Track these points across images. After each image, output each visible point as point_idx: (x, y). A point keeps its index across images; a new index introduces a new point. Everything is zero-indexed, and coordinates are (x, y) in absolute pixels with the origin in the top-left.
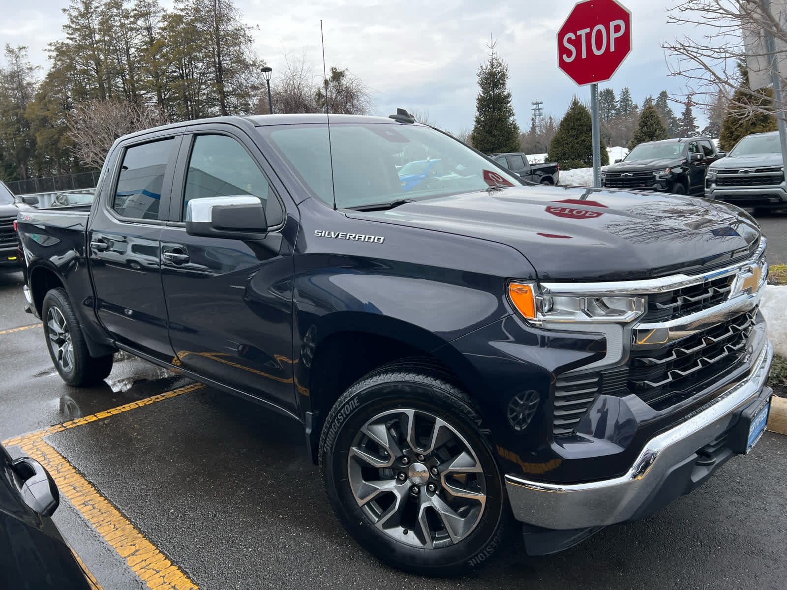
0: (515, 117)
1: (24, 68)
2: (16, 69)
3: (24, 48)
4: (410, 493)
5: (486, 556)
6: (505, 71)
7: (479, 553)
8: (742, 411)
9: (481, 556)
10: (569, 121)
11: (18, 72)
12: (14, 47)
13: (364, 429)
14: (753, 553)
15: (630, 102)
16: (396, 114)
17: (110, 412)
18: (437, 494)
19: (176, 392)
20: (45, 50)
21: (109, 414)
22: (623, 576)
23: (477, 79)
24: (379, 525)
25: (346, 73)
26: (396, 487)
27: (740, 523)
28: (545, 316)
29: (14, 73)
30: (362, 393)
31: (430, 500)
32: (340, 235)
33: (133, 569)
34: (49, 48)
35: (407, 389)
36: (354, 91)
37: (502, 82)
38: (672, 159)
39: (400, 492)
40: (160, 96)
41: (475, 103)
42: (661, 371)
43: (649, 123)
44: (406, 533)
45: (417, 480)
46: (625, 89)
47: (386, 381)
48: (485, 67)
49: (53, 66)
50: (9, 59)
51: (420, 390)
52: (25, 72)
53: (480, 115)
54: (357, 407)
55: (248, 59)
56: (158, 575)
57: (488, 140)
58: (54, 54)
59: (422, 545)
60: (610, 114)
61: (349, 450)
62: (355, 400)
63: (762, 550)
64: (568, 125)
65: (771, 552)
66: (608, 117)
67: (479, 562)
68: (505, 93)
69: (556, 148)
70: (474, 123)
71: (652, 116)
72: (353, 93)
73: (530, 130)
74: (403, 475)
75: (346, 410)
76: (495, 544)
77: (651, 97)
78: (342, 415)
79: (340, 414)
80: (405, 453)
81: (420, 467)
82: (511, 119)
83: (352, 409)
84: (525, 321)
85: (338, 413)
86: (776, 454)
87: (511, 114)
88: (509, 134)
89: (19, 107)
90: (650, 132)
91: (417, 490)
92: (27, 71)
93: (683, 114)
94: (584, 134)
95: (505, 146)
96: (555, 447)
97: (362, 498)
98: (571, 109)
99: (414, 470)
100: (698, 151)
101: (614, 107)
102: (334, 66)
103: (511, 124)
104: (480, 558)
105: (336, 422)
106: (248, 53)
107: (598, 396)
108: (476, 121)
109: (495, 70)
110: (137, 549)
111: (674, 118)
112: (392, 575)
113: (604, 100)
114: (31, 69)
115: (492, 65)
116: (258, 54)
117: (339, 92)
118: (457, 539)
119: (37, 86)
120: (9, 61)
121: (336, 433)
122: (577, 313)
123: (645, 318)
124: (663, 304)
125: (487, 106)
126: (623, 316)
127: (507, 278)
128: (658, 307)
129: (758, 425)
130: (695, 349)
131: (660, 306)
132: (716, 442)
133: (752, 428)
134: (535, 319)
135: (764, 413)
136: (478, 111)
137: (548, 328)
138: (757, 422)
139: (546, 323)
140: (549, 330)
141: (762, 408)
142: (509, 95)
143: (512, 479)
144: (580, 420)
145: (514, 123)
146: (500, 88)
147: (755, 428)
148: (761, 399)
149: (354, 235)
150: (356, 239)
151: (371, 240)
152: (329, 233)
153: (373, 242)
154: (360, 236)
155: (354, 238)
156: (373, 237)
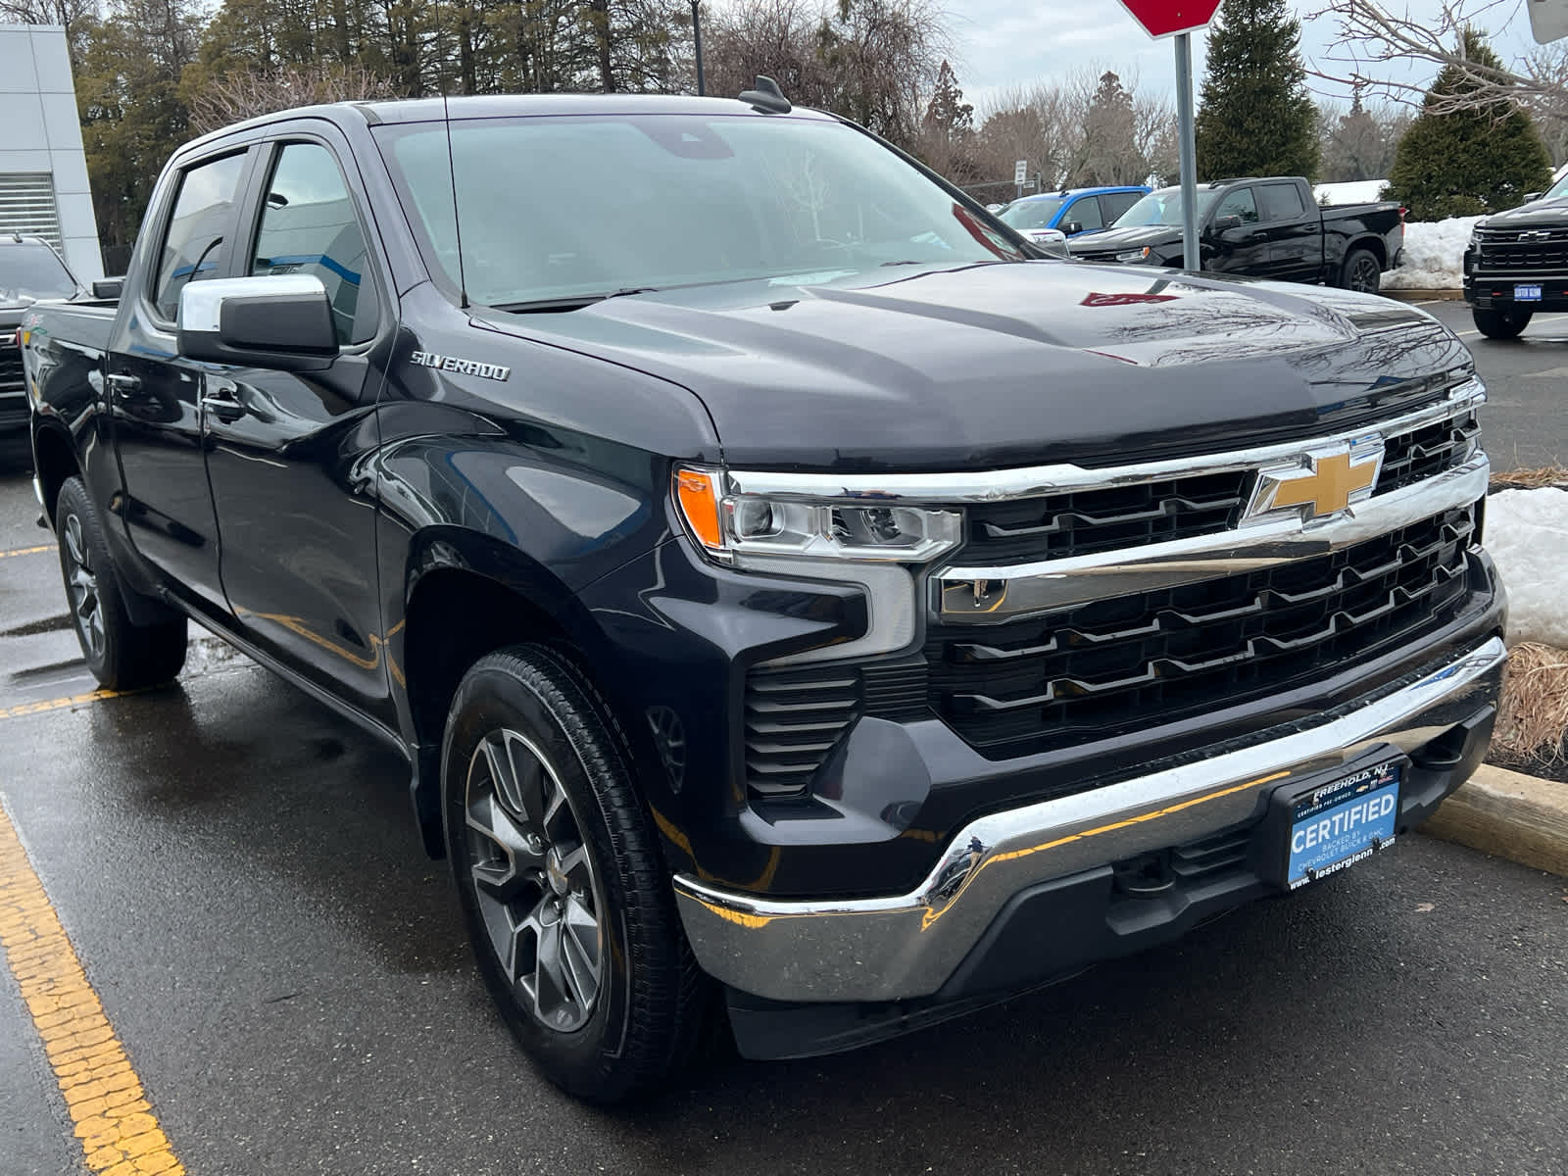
0: (1306, 83)
28: (740, 542)
32: (446, 362)
36: (912, 23)
40: (466, 45)
53: (1215, 79)
57: (1230, 144)
68: (1284, 22)
69: (1408, 164)
72: (911, 29)
82: (1297, 88)
84: (702, 552)
87: (1297, 75)
88: (1287, 127)
89: (166, 76)
95: (1276, 159)
96: (751, 820)
103: (1295, 102)
107: (857, 720)
108: (1205, 95)
117: (875, 26)
119: (205, 26)
122: (809, 538)
123: (966, 556)
124: (1005, 527)
125: (1235, 56)
126: (912, 549)
127: (673, 459)
128: (991, 534)
129: (1345, 830)
130: (1119, 635)
131: (996, 531)
132: (1199, 853)
133: (1316, 831)
134: (722, 547)
135: (1379, 805)
136: (1211, 69)
137: (744, 566)
138: (1342, 820)
139: (739, 558)
140: (744, 572)
141: (1361, 790)
142: (1293, 27)
143: (683, 885)
144: (818, 767)
145: (1303, 99)
146: (1271, 9)
147: (1331, 832)
148: (1355, 768)
149: (466, 362)
150: (469, 371)
151: (490, 374)
152: (432, 357)
153: (492, 378)
154: (475, 366)
155: (465, 370)
156: (492, 367)
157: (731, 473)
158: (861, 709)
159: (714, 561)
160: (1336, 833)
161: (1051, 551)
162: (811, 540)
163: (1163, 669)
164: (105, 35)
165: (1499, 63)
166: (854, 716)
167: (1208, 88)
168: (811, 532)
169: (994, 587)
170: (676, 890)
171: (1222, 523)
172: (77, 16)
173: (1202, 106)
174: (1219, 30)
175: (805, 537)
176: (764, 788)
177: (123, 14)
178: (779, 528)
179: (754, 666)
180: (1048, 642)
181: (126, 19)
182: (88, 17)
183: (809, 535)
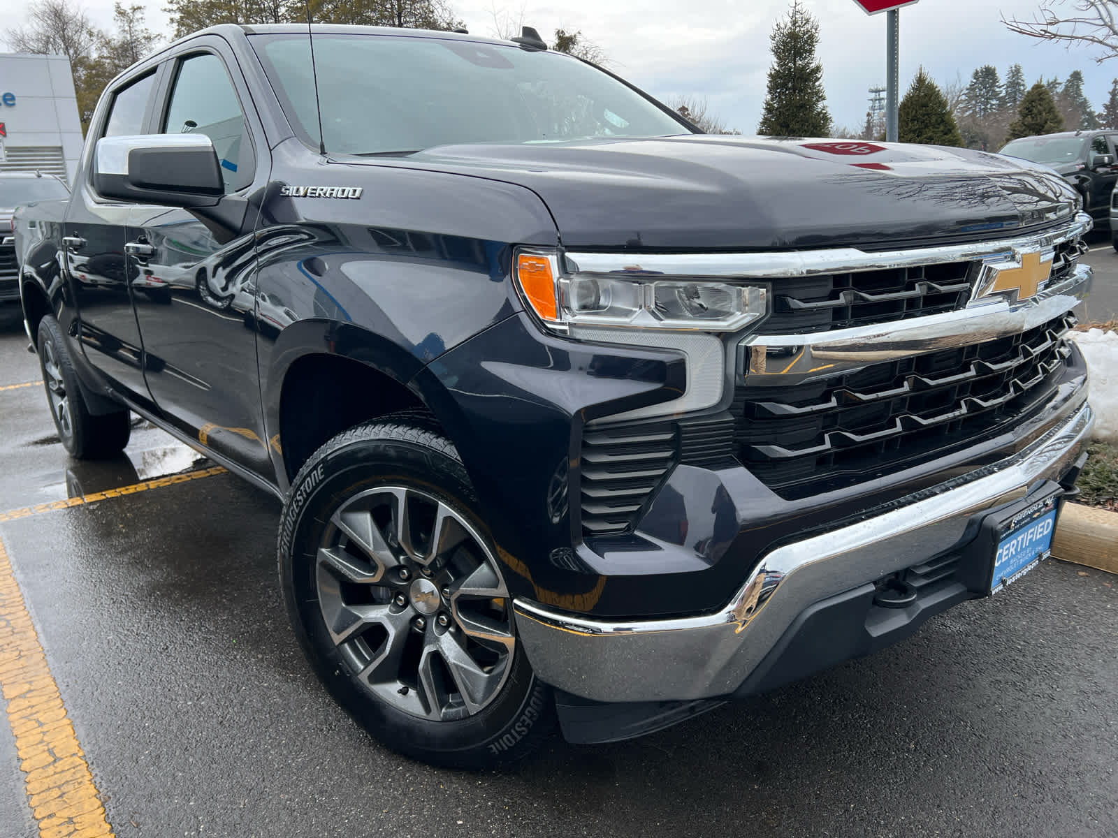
0: (825, 103)
1: (140, 36)
2: (129, 38)
3: (139, 8)
4: (411, 629)
5: (515, 738)
6: (813, 30)
7: (504, 734)
8: (986, 516)
9: (507, 738)
10: (909, 108)
11: (132, 43)
12: (126, 7)
13: (336, 518)
14: (1003, 770)
15: (1022, 88)
16: (521, 36)
17: (105, 495)
18: (450, 632)
19: (209, 472)
20: (165, 10)
21: (103, 497)
22: (758, 790)
23: (771, 44)
24: (364, 678)
25: (579, 38)
26: (388, 616)
27: (998, 718)
28: (575, 316)
29: (128, 44)
30: (329, 457)
31: (437, 640)
32: (309, 191)
33: (12, 717)
34: (170, 6)
35: (392, 452)
37: (807, 47)
38: (1063, 163)
39: (394, 625)
41: (766, 81)
42: (811, 431)
43: (1035, 111)
44: (404, 692)
45: (421, 607)
46: (1015, 67)
47: (363, 439)
48: (782, 26)
49: (176, 33)
50: (119, 23)
51: (410, 455)
52: (141, 43)
53: (772, 99)
54: (321, 481)
55: (440, 20)
56: (40, 729)
58: (177, 16)
59: (425, 715)
60: (989, 106)
61: (315, 552)
62: (319, 469)
63: (1022, 767)
64: (908, 114)
65: (1037, 772)
66: (985, 109)
67: (506, 748)
68: (813, 66)
70: (764, 111)
71: (1041, 99)
73: (864, 130)
74: (402, 598)
75: (306, 486)
76: (528, 721)
77: (1055, 80)
78: (301, 494)
79: (299, 492)
80: (402, 562)
81: (427, 585)
82: (820, 105)
83: (314, 484)
84: (540, 325)
85: (296, 492)
86: (1104, 608)
87: (820, 97)
90: (1037, 124)
91: (423, 623)
92: (143, 41)
93: (1106, 107)
94: (931, 128)
97: (338, 632)
98: (913, 88)
99: (419, 590)
100: (1106, 151)
101: (995, 95)
102: (561, 28)
103: (819, 113)
104: (506, 742)
105: (295, 507)
106: (440, 10)
107: (674, 468)
108: (766, 109)
109: (798, 29)
110: (32, 688)
111: (1090, 114)
112: (382, 759)
113: (981, 83)
114: (148, 39)
115: (794, 23)
116: (454, 13)
118: (474, 708)
120: (120, 27)
121: (295, 523)
122: (636, 312)
123: (767, 326)
124: (805, 301)
125: (784, 85)
126: (723, 320)
127: (513, 245)
128: (792, 306)
129: (1024, 547)
130: (881, 394)
131: (796, 304)
132: (928, 569)
133: (1008, 549)
134: (558, 320)
135: (1043, 527)
136: (771, 93)
137: (578, 337)
138: (1023, 539)
139: (574, 330)
140: (579, 341)
141: (1035, 516)
142: (818, 69)
143: (523, 608)
144: (639, 508)
145: (824, 111)
146: (805, 58)
147: (1016, 550)
148: (1034, 500)
149: (325, 189)
150: (327, 195)
151: (345, 195)
152: (298, 190)
153: (347, 198)
154: (333, 190)
155: (325, 194)
156: (347, 189)
157: (568, 254)
158: (677, 459)
159: (551, 333)
160: (1019, 550)
161: (835, 322)
162: (637, 313)
163: (907, 423)
164: (93, 68)
165: (939, 91)
166: (670, 464)
167: (767, 103)
168: (636, 307)
169: (787, 353)
170: (515, 610)
171: (952, 305)
172: (76, 57)
173: (764, 116)
174: (775, 70)
175: (632, 311)
176: (593, 526)
177: (105, 55)
178: (606, 304)
179: (590, 422)
180: (829, 400)
181: (107, 58)
182: (84, 57)
183: (634, 309)
